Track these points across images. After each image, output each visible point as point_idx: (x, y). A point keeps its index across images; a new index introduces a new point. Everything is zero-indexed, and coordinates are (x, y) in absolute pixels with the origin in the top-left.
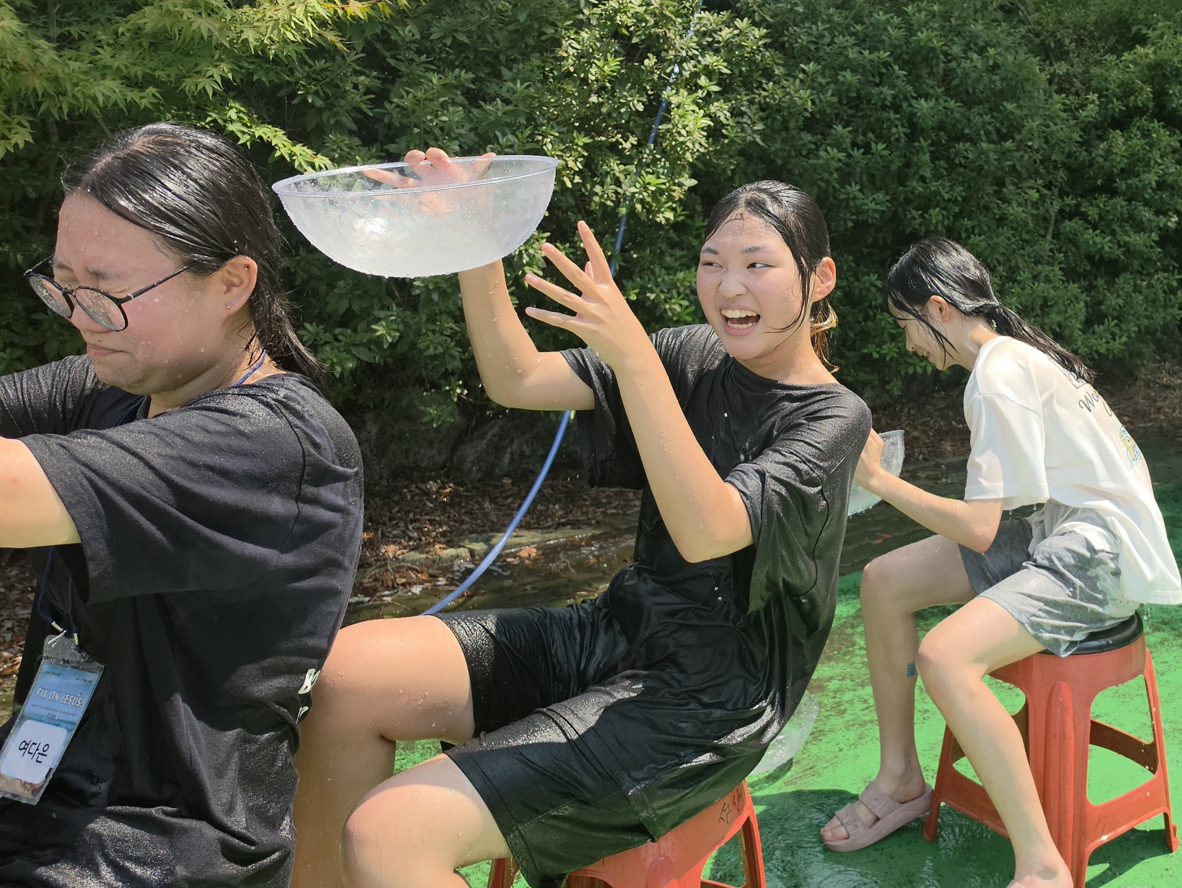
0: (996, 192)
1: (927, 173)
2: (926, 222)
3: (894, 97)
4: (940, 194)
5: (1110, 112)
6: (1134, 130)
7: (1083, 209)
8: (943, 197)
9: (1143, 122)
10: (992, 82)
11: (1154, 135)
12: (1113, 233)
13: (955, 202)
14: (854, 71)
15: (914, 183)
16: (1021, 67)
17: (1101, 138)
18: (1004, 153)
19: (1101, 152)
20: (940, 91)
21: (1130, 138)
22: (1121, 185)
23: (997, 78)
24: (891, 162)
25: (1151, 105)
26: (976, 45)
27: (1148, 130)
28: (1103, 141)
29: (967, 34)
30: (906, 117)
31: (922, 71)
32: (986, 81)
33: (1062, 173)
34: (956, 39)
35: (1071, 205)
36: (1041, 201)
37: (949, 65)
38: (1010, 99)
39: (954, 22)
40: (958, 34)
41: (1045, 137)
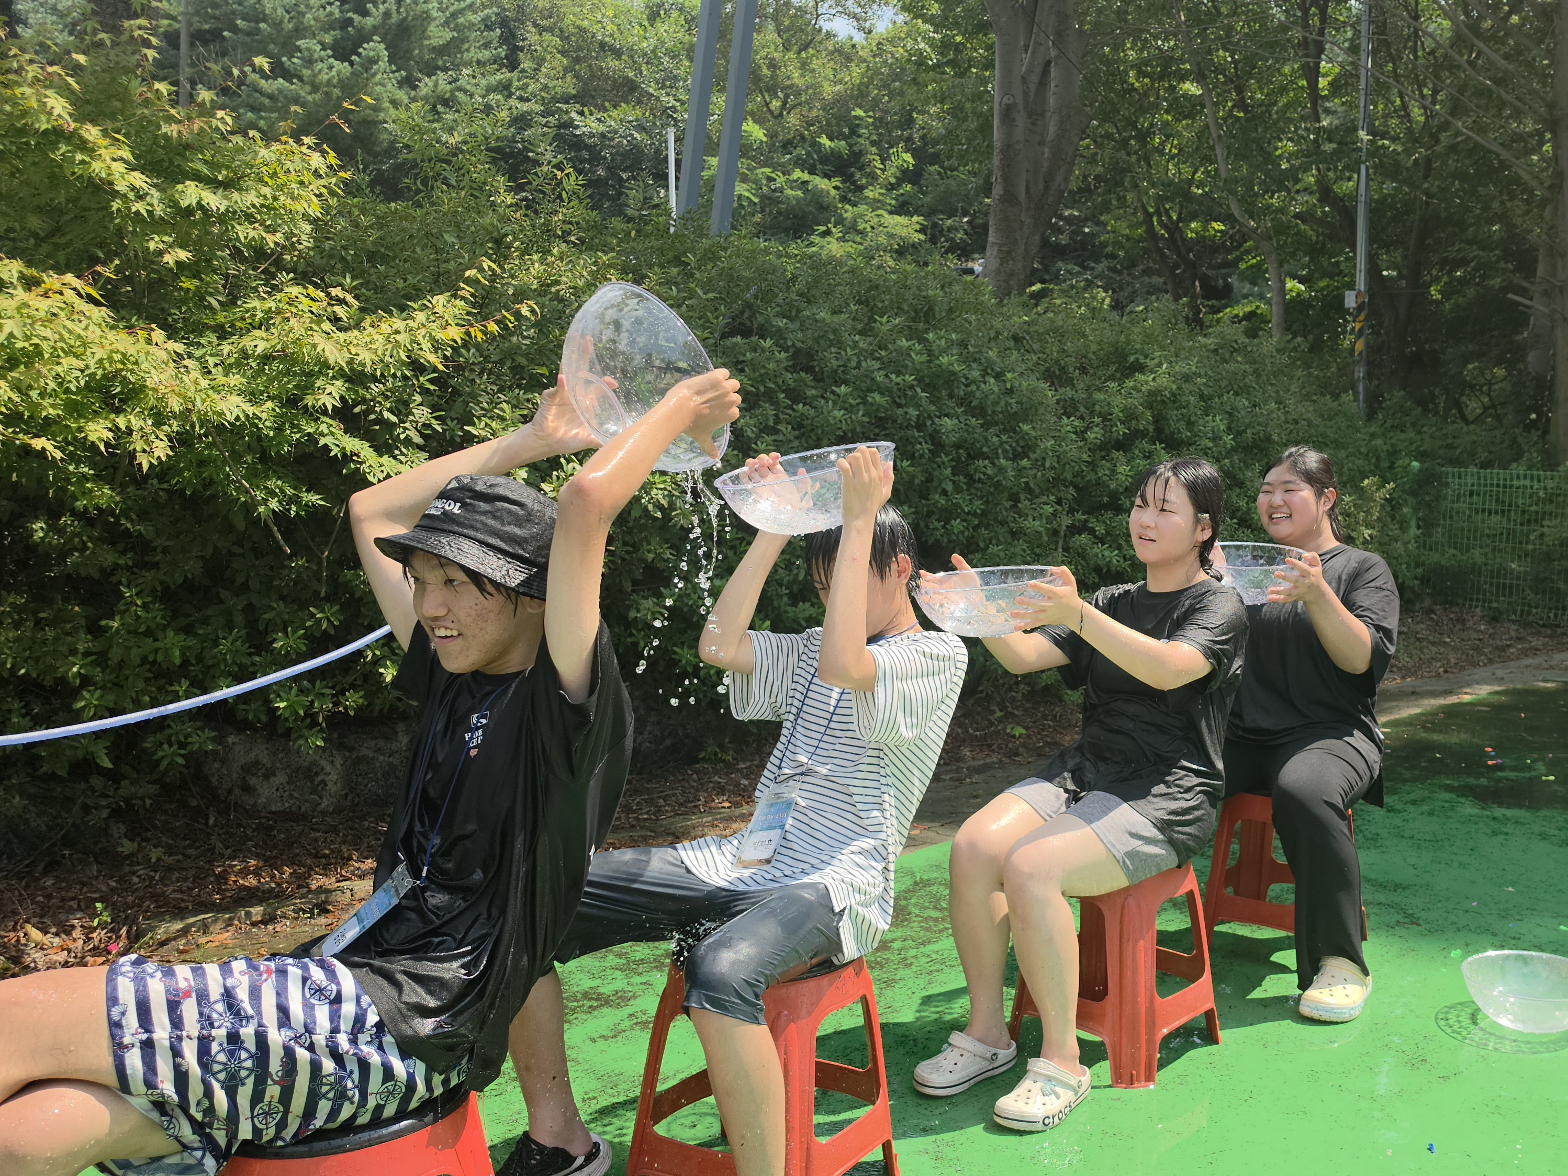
0: (1012, 507)
1: (950, 487)
2: (948, 532)
4: (960, 506)
5: (1114, 434)
6: (1136, 452)
7: (1091, 525)
8: (963, 510)
9: (1145, 444)
10: (1007, 404)
13: (975, 514)
14: (881, 393)
15: (937, 497)
16: (1033, 391)
17: (1105, 458)
18: (1020, 470)
19: (1106, 471)
20: (960, 410)
21: (1132, 459)
23: (1013, 401)
24: (914, 477)
25: (1152, 428)
26: (992, 370)
28: (1107, 461)
29: (983, 360)
30: (930, 435)
31: (944, 393)
32: (1003, 403)
33: (1071, 490)
34: (974, 365)
35: (1079, 520)
36: (1054, 515)
37: (969, 389)
38: (1025, 421)
39: (971, 349)
40: (975, 360)
41: (1058, 457)
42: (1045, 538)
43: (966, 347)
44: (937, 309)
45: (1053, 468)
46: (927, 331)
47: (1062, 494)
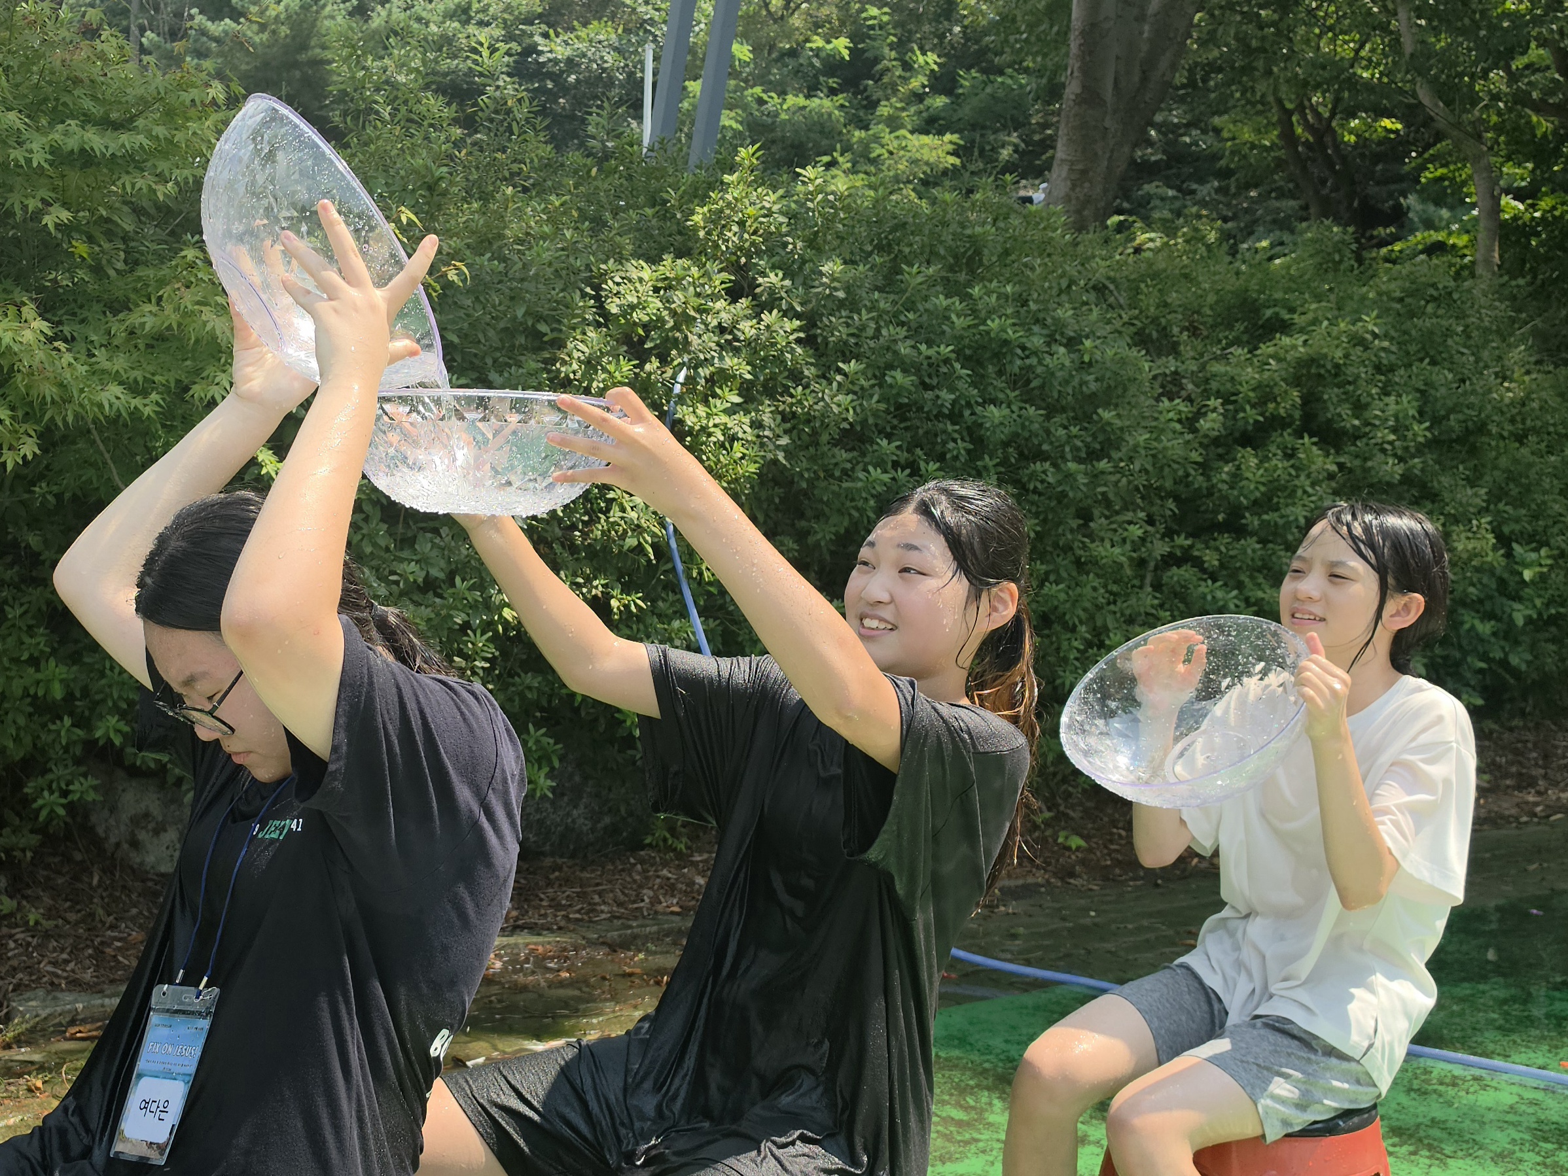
0: (1079, 526)
3: (954, 403)
5: (1240, 423)
6: (1273, 448)
7: (1196, 553)
9: (1287, 437)
10: (1083, 383)
11: (1302, 456)
12: (1240, 586)
14: (905, 371)
16: (1123, 362)
17: (1224, 458)
18: (1096, 476)
19: (1224, 476)
20: (1012, 395)
21: (1266, 459)
22: (1252, 521)
23: (1092, 377)
25: (1297, 414)
26: (1062, 334)
27: (1294, 449)
28: (1227, 462)
29: (1049, 321)
30: (968, 428)
31: (991, 369)
32: (1076, 382)
33: (1171, 504)
34: (1036, 329)
35: (1181, 547)
36: (1143, 540)
37: (1028, 362)
38: (1107, 405)
39: (1033, 306)
40: (1037, 321)
41: (1154, 456)
42: (1128, 572)
43: (1025, 303)
44: (986, 252)
45: (1144, 470)
46: (969, 284)
47: (1154, 509)
